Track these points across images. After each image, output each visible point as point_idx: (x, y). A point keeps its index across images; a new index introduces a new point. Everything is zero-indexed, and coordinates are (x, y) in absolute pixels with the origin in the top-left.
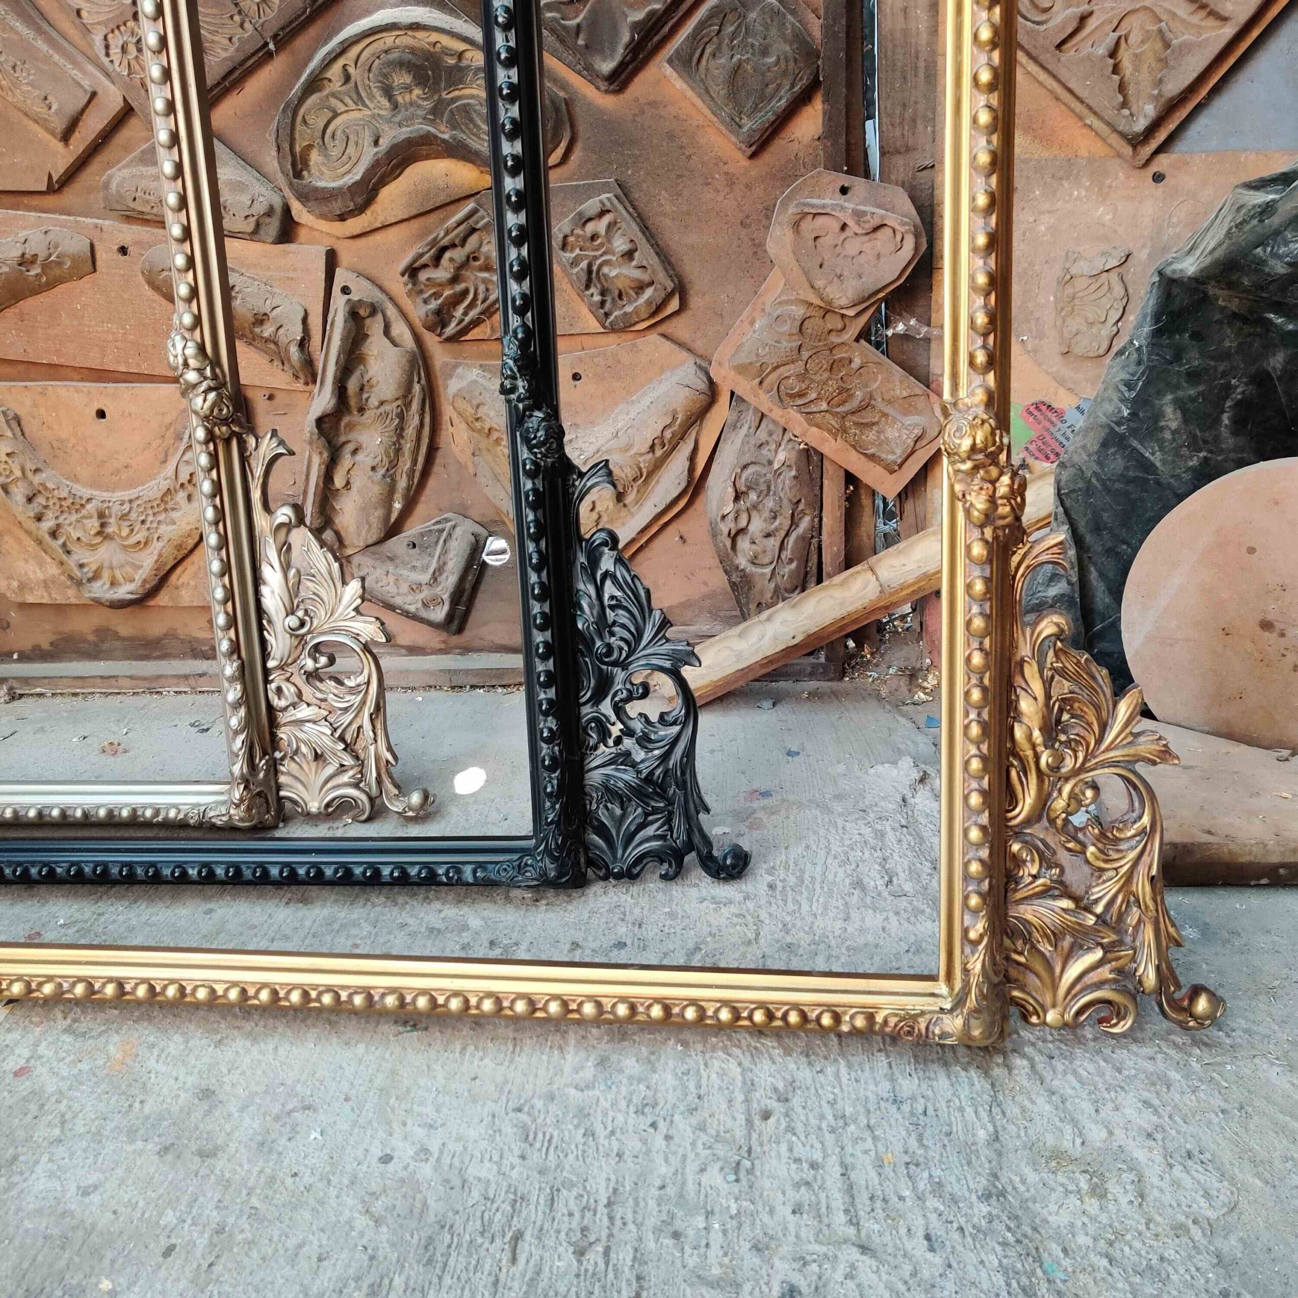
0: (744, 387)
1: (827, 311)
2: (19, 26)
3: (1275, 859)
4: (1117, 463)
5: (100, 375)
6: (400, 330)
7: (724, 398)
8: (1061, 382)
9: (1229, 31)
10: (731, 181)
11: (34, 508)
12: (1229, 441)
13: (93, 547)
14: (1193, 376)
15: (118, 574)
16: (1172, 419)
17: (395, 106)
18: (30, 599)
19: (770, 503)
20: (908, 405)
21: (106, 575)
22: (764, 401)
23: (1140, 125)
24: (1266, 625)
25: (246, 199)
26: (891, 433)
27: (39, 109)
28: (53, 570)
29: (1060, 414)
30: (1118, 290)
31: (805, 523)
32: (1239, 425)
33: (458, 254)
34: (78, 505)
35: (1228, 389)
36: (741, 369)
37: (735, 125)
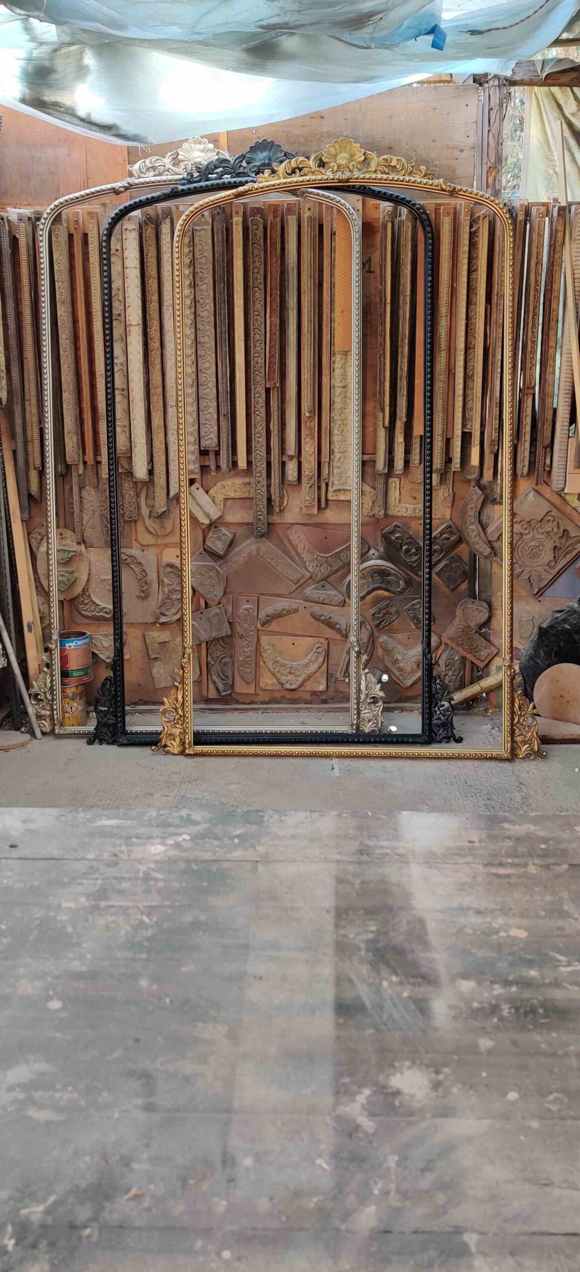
0: (449, 642)
1: (469, 627)
2: (289, 560)
3: (560, 738)
4: (532, 663)
5: (292, 635)
6: (368, 627)
7: (443, 644)
8: (520, 643)
9: (551, 577)
10: (446, 597)
11: (274, 666)
12: (554, 659)
13: (287, 676)
14: (546, 646)
15: (293, 682)
16: (542, 654)
17: (373, 580)
18: (267, 688)
19: (453, 668)
20: (486, 648)
21: (289, 682)
22: (454, 646)
23: (535, 592)
24: (561, 696)
25: (337, 598)
26: (482, 653)
27: (291, 578)
28: (275, 681)
29: (520, 650)
30: (532, 624)
31: (461, 673)
32: (556, 656)
33: (384, 611)
34: (284, 665)
35: (553, 649)
36: (449, 639)
37: (448, 587)
